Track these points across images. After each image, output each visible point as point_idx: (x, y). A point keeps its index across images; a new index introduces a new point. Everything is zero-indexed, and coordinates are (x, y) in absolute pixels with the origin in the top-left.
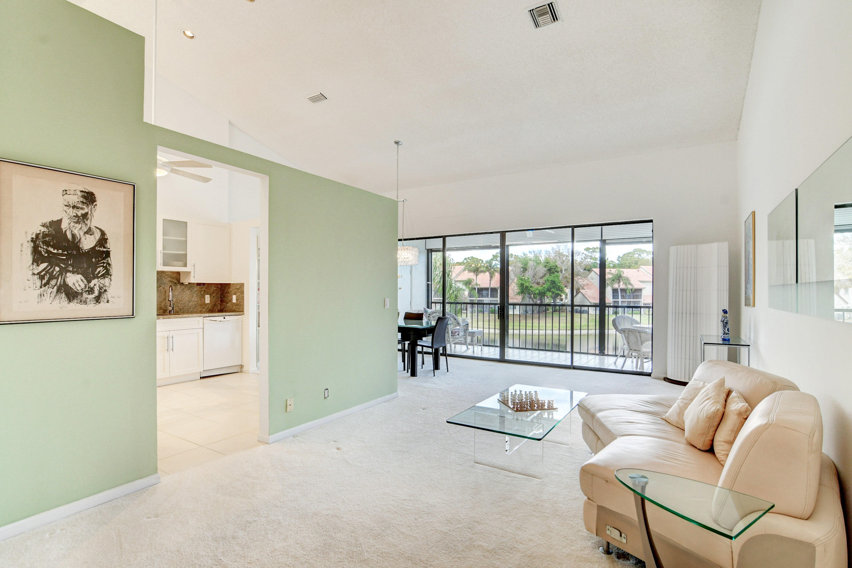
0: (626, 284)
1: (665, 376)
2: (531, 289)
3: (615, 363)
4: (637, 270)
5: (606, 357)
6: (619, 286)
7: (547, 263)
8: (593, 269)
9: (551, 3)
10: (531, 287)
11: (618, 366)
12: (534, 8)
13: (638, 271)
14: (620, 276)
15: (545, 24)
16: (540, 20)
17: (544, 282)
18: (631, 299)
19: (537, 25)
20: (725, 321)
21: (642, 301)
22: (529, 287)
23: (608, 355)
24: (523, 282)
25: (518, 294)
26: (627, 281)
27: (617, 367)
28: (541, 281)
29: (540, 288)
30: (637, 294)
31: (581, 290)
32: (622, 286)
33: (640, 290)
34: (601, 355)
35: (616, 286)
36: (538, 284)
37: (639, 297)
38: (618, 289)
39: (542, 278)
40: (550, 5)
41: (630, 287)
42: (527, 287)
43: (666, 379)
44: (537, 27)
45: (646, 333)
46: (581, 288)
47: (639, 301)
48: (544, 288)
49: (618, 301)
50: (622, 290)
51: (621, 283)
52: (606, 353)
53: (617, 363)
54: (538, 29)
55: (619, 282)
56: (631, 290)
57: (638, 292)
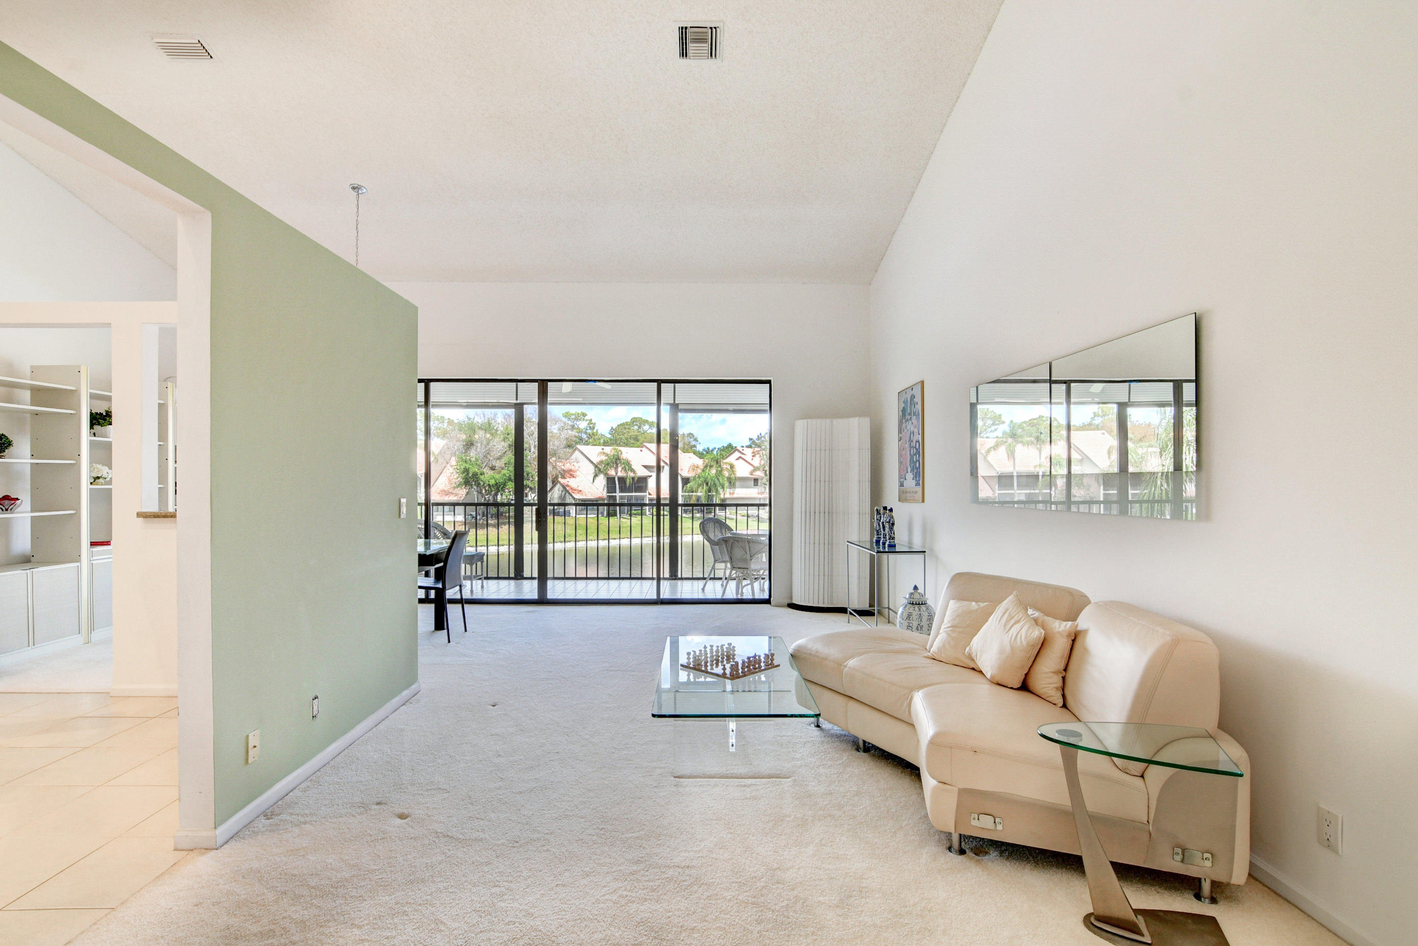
0: (625, 470)
1: (789, 602)
2: (482, 477)
3: (703, 590)
4: (640, 449)
5: (679, 582)
6: (616, 474)
7: (508, 434)
8: (578, 446)
9: (715, 28)
10: (481, 474)
11: (706, 594)
12: (689, 26)
13: (641, 451)
14: (618, 459)
15: (698, 56)
16: (691, 47)
17: (503, 466)
18: (632, 492)
19: (684, 53)
20: (891, 522)
21: (645, 496)
22: (479, 474)
23: (682, 579)
24: (468, 466)
25: (459, 485)
26: (628, 466)
27: (704, 595)
28: (498, 464)
29: (497, 476)
30: (640, 485)
31: (560, 479)
32: (622, 473)
33: (642, 479)
34: (673, 579)
35: (612, 472)
36: (494, 470)
37: (641, 489)
38: (615, 478)
39: (499, 458)
40: (714, 30)
41: (631, 474)
42: (475, 475)
43: (793, 606)
44: (683, 56)
45: (760, 543)
46: (560, 476)
47: (642, 496)
48: (504, 475)
49: (616, 496)
50: (622, 480)
51: (620, 469)
52: (679, 576)
53: (705, 589)
54: (684, 61)
55: (616, 468)
56: (633, 478)
57: (641, 482)
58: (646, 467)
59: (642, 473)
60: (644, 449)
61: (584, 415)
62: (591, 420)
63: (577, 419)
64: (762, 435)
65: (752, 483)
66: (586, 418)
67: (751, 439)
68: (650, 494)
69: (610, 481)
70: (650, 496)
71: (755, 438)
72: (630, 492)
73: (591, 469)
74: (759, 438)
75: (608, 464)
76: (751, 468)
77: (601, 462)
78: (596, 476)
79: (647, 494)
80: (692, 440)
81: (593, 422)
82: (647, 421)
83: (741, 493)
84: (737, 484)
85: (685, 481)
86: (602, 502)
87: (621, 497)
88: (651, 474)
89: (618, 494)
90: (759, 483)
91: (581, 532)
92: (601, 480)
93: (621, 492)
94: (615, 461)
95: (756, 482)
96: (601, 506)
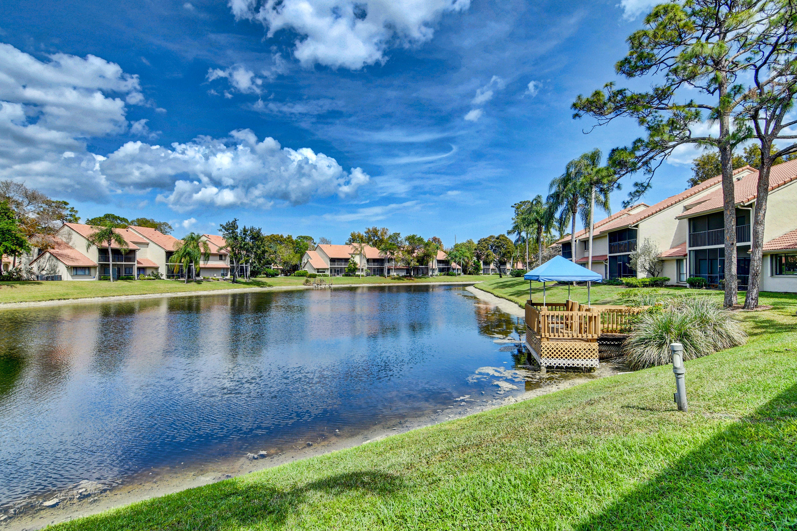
4: (125, 230)
6: (110, 245)
13: (127, 231)
14: (111, 233)
18: (122, 262)
21: (136, 265)
26: (119, 240)
30: (130, 256)
31: (49, 249)
32: (114, 245)
33: (133, 252)
35: (105, 244)
37: (133, 259)
38: (108, 249)
41: (125, 247)
47: (133, 265)
49: (109, 264)
51: (113, 241)
55: (109, 241)
56: (125, 250)
57: (131, 254)
58: (134, 243)
59: (132, 246)
60: (130, 229)
61: (66, 204)
62: (73, 208)
64: (230, 222)
65: (218, 257)
67: (221, 225)
68: (139, 263)
69: (103, 252)
70: (140, 265)
71: (224, 224)
72: (119, 262)
73: (85, 242)
74: (227, 225)
75: (103, 236)
76: (217, 248)
78: (89, 246)
79: (136, 263)
80: (167, 227)
81: (75, 209)
82: (119, 217)
83: (213, 263)
84: (211, 258)
85: (169, 254)
86: (95, 267)
87: (113, 264)
88: (139, 248)
89: (111, 263)
90: (223, 258)
91: (78, 291)
92: (94, 249)
93: (113, 261)
94: (108, 235)
95: (221, 257)
96: (93, 271)
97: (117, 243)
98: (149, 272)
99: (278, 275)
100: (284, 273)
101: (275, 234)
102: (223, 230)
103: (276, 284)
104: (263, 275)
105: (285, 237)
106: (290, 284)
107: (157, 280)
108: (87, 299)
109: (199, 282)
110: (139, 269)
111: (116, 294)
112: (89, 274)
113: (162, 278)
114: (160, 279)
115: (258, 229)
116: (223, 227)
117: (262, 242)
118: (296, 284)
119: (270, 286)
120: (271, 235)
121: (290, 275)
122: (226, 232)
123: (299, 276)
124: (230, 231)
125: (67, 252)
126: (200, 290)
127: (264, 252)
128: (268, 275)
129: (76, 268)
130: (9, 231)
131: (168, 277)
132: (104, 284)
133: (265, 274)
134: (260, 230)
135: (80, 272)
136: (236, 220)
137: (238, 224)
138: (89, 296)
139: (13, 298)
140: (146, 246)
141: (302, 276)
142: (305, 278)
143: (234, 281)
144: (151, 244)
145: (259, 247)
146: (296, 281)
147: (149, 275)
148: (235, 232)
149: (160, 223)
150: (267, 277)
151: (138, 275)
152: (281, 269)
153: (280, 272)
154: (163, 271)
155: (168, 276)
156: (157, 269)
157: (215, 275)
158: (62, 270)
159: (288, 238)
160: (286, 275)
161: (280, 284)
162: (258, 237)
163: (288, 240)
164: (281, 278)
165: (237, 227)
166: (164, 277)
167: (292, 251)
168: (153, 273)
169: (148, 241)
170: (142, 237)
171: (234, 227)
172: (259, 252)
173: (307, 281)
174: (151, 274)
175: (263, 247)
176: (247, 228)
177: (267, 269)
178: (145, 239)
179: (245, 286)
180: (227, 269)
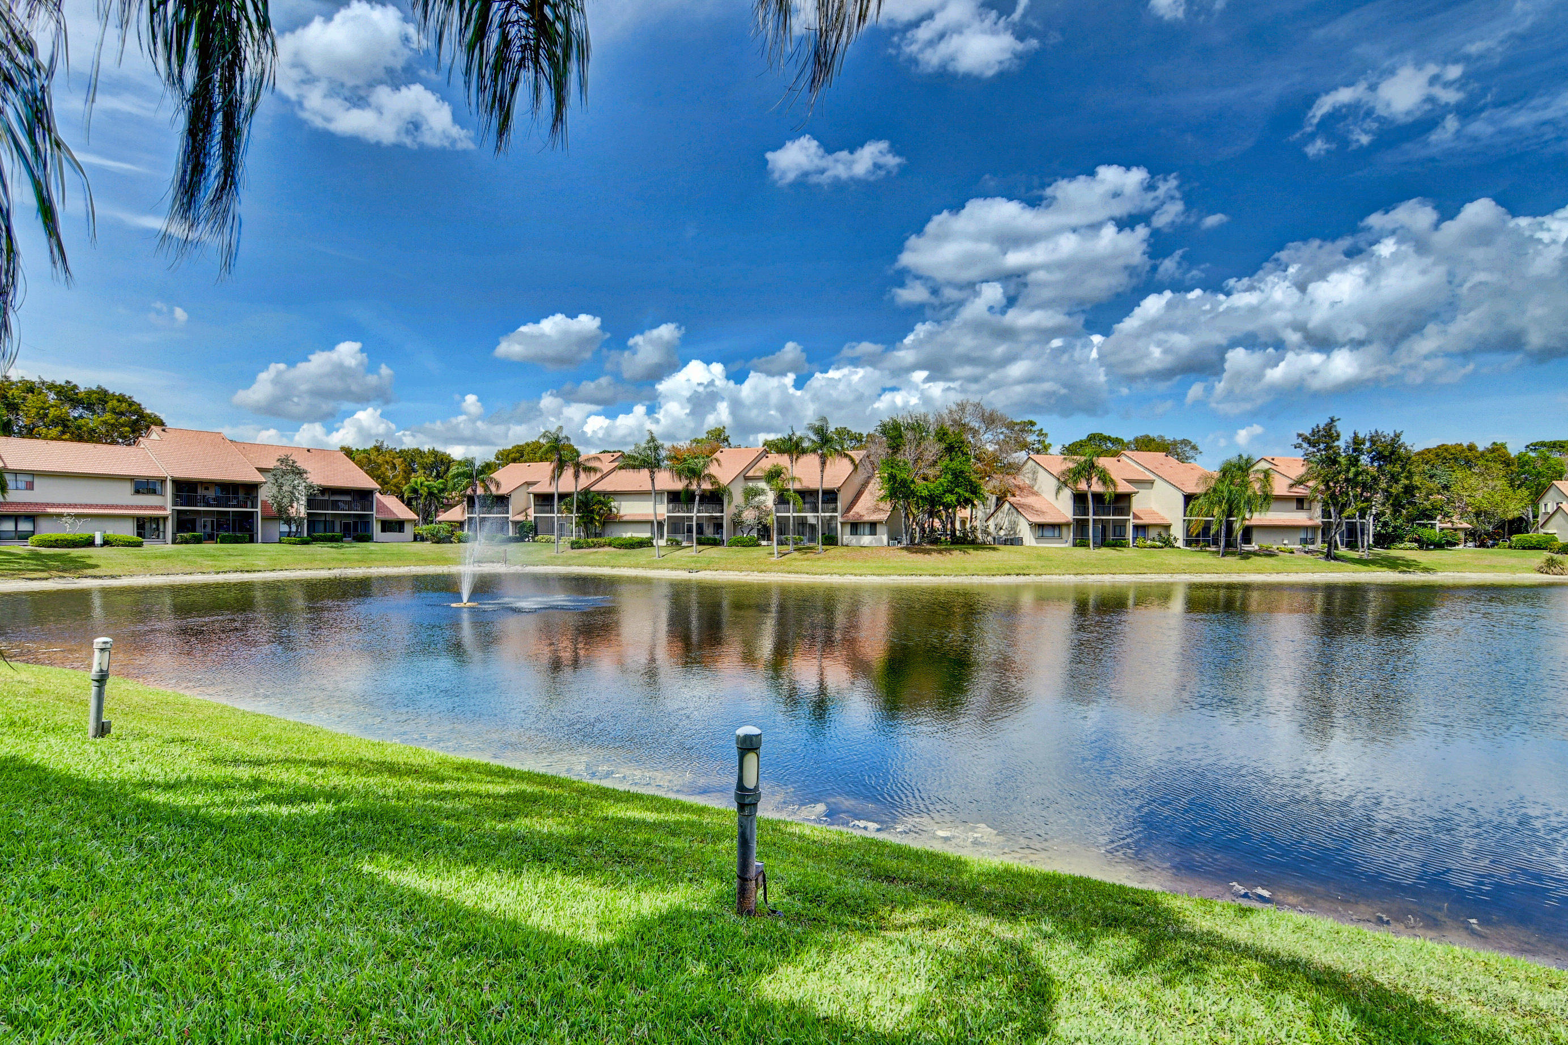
0: (1103, 483)
2: (912, 487)
4: (1116, 459)
6: (1089, 487)
10: (911, 484)
13: (1118, 461)
14: (1092, 466)
17: (939, 472)
18: (1109, 515)
21: (1131, 521)
22: (908, 482)
24: (895, 472)
26: (1105, 478)
28: (931, 472)
29: (932, 486)
30: (1121, 505)
31: (1009, 497)
32: (1097, 487)
33: (1127, 497)
35: (1083, 486)
36: (926, 478)
37: (1125, 510)
38: (1087, 494)
39: (934, 463)
41: (1111, 489)
42: (903, 483)
46: (1009, 493)
47: (1126, 520)
49: (1088, 519)
50: (1098, 497)
51: (1095, 480)
55: (1089, 481)
56: (1112, 494)
57: (1122, 501)
58: (1129, 481)
59: (1123, 488)
60: (1123, 458)
61: (1032, 424)
62: (1041, 430)
63: (1022, 431)
64: (1321, 427)
65: (1294, 505)
66: (1034, 429)
67: (1299, 435)
68: (1135, 517)
69: (1080, 499)
70: (1138, 522)
71: (1307, 432)
72: (1104, 515)
73: (1053, 483)
74: (1313, 433)
75: (1079, 473)
76: (1290, 483)
77: (1069, 470)
78: (1057, 492)
79: (1131, 517)
80: (1187, 449)
81: (1044, 431)
82: (1110, 437)
83: (1281, 516)
84: (1274, 504)
85: (1188, 498)
86: (1068, 525)
87: (1094, 520)
88: (1136, 490)
89: (1091, 517)
90: (1306, 506)
91: (1042, 563)
92: (1067, 494)
93: (1094, 514)
94: (1088, 469)
95: (1301, 502)
96: (1064, 530)
97: (1100, 483)
98: (1153, 533)
99: (1455, 544)
100: (1475, 540)
101: (1450, 442)
102: (1305, 445)
103: (1446, 567)
104: (1408, 545)
105: (1481, 449)
106: (1492, 568)
107: (1167, 549)
108: (1054, 577)
109: (1246, 556)
110: (1136, 527)
111: (1096, 570)
112: (1060, 537)
113: (1176, 545)
114: (1173, 547)
115: (1392, 435)
116: (1306, 439)
117: (1403, 467)
118: (1513, 570)
119: (1426, 570)
120: (1439, 447)
121: (1493, 546)
122: (1311, 449)
123: (1524, 548)
124: (1322, 446)
125: (1030, 500)
126: (1249, 572)
127: (1409, 490)
128: (1424, 544)
129: (1041, 526)
130: (962, 472)
131: (1188, 543)
132: (1081, 551)
133: (1416, 541)
134: (1397, 436)
135: (1048, 533)
136: (1332, 420)
137: (1339, 429)
138: (1057, 571)
139: (965, 569)
140: (1149, 485)
141: (1534, 548)
142: (1546, 554)
143: (1329, 556)
144: (1158, 482)
145: (1394, 479)
146: (1514, 561)
147: (1153, 540)
148: (1331, 447)
149: (1175, 441)
150: (1421, 548)
151: (1134, 539)
152: (1465, 529)
153: (1461, 535)
154: (1178, 532)
155: (1187, 541)
156: (1167, 527)
157: (1286, 542)
158: (1025, 531)
159: (1493, 451)
160: (1482, 545)
161: (1458, 567)
162: (1392, 453)
163: (1489, 456)
164: (1466, 551)
165: (1338, 436)
166: (1180, 543)
167: (1502, 483)
168: (1160, 535)
169: (1152, 477)
170: (1142, 469)
171: (1331, 436)
172: (1397, 489)
173: (1551, 563)
174: (1157, 538)
175: (1407, 478)
176: (1361, 436)
177: (1421, 530)
178: (1147, 473)
179: (1357, 567)
180: (1314, 528)
